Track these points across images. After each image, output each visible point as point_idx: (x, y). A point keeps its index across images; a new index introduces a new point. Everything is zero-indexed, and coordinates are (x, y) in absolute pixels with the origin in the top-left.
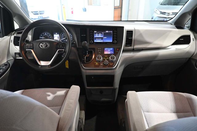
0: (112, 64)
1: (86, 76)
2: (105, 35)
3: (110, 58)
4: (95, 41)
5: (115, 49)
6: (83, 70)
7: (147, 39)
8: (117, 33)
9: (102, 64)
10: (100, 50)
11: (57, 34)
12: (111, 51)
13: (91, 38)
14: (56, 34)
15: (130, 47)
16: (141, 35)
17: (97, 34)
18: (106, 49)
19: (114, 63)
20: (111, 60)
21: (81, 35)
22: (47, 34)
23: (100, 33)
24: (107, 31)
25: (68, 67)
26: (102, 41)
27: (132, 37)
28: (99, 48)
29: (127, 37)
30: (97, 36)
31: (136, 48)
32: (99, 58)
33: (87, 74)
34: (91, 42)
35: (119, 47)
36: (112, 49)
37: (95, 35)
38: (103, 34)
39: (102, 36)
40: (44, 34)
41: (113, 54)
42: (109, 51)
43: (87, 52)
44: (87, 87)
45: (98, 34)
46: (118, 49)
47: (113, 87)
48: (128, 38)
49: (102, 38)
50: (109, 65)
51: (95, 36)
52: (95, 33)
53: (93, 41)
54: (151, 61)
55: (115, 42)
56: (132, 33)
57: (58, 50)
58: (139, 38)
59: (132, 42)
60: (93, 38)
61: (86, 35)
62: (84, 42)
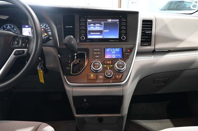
0: (120, 76)
1: (74, 97)
2: (107, 26)
3: (116, 65)
4: (89, 37)
5: (124, 50)
6: (67, 88)
7: (177, 34)
8: (126, 22)
9: (101, 77)
10: (97, 51)
11: (28, 27)
12: (117, 53)
13: (83, 31)
14: (25, 27)
15: (148, 48)
16: (166, 27)
17: (92, 25)
18: (108, 50)
19: (122, 75)
20: (118, 70)
21: (64, 26)
22: (11, 28)
23: (98, 23)
24: (110, 20)
25: (43, 82)
26: (101, 37)
27: (151, 30)
28: (96, 48)
29: (142, 30)
30: (93, 27)
31: (158, 49)
32: (96, 65)
33: (76, 94)
34: (83, 38)
35: (130, 46)
36: (118, 50)
37: (90, 27)
38: (102, 24)
39: (101, 29)
40: (6, 28)
41: (121, 59)
42: (114, 54)
43: (75, 56)
44: (76, 115)
45: (95, 24)
46: (129, 51)
47: (120, 115)
48: (145, 33)
49: (101, 32)
50: (113, 78)
51: (89, 29)
52: (90, 23)
53: (86, 36)
54: (182, 71)
55: (123, 38)
56: (152, 25)
57: (15, 50)
58: (164, 33)
59: (151, 38)
60: (86, 32)
61: (74, 26)
62: (69, 36)
